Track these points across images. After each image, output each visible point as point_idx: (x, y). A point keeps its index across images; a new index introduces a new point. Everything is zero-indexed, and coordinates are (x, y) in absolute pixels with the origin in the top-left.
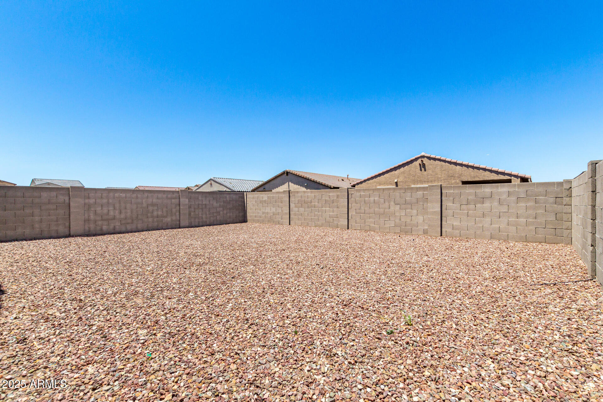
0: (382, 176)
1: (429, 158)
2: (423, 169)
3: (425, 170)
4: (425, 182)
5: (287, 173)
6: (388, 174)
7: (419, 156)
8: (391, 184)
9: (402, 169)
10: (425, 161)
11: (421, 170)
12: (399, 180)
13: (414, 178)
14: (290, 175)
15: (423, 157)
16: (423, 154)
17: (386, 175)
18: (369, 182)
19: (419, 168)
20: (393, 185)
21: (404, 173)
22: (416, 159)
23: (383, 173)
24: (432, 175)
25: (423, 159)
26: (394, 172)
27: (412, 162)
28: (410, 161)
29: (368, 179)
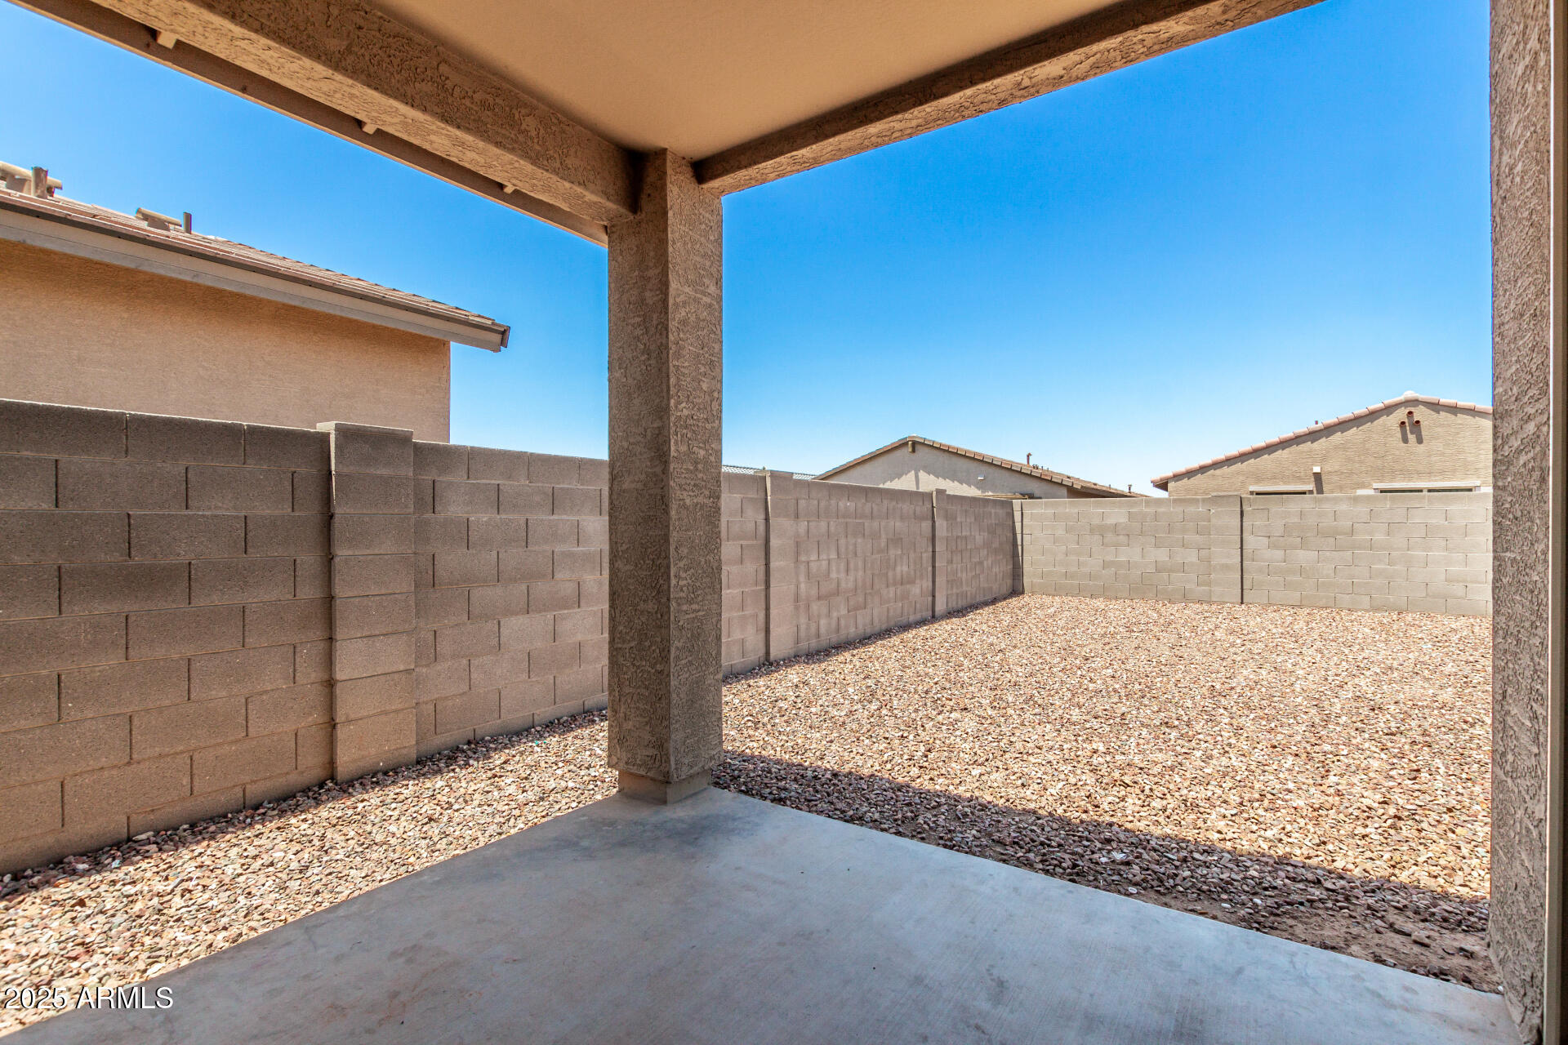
0: (1266, 456)
1: (1435, 406)
2: (1412, 438)
3: (1420, 441)
4: (1418, 473)
5: (915, 445)
6: (1285, 451)
7: (1402, 398)
8: (1300, 479)
9: (1337, 437)
10: (1420, 413)
11: (1405, 440)
12: (1328, 468)
13: (1379, 462)
14: (920, 450)
15: (1415, 402)
16: (1410, 394)
17: (1279, 454)
18: (1218, 472)
19: (1399, 435)
20: (1304, 483)
21: (1344, 447)
22: (1389, 409)
23: (1270, 449)
24: (1443, 454)
25: (1412, 409)
26: (1307, 446)
27: (1373, 415)
28: (1367, 415)
29: (1216, 465)
